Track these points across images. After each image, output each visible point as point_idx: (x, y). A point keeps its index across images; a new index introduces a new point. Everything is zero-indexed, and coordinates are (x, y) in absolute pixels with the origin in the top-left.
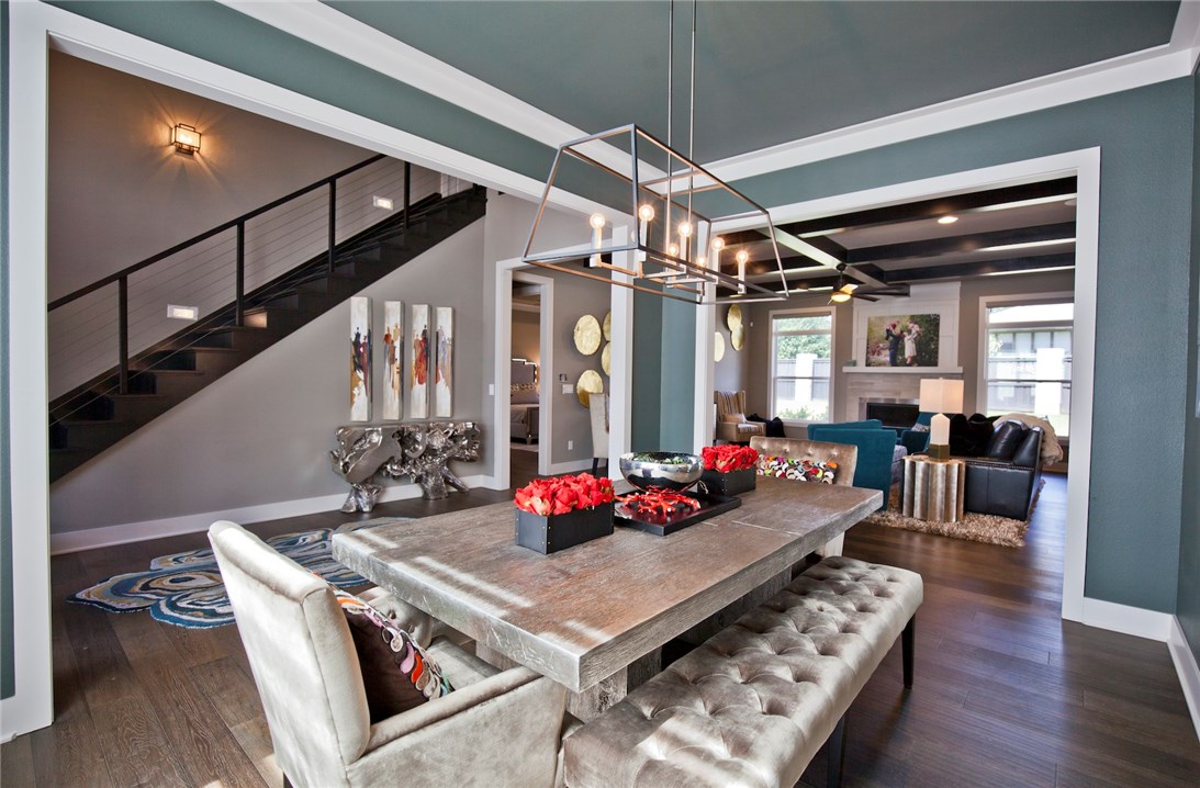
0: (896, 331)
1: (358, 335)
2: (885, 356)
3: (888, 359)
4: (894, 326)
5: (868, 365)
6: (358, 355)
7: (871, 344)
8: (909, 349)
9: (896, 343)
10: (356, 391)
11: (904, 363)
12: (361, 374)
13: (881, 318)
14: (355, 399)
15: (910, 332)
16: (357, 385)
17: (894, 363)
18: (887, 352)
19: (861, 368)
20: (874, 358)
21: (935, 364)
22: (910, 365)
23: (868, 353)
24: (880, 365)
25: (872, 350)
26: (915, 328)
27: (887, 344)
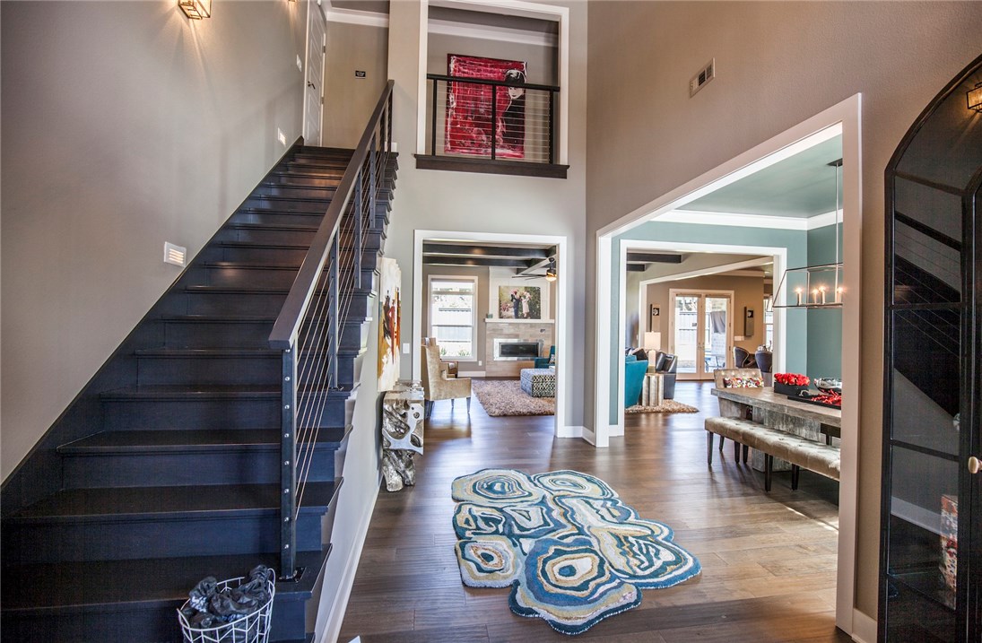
0: (517, 296)
1: (388, 299)
2: (511, 312)
3: (513, 314)
4: (516, 293)
5: (501, 317)
6: (388, 320)
7: (503, 303)
8: (525, 309)
9: (517, 304)
10: (384, 360)
11: (522, 317)
12: (389, 341)
13: (507, 287)
14: (384, 368)
15: (525, 297)
16: (386, 352)
17: (517, 316)
18: (513, 309)
19: (496, 319)
20: (504, 313)
21: (539, 318)
22: (526, 318)
23: (500, 310)
24: (508, 318)
25: (502, 308)
26: (528, 295)
27: (512, 304)
